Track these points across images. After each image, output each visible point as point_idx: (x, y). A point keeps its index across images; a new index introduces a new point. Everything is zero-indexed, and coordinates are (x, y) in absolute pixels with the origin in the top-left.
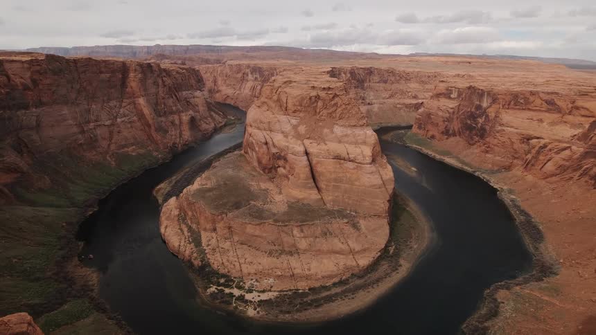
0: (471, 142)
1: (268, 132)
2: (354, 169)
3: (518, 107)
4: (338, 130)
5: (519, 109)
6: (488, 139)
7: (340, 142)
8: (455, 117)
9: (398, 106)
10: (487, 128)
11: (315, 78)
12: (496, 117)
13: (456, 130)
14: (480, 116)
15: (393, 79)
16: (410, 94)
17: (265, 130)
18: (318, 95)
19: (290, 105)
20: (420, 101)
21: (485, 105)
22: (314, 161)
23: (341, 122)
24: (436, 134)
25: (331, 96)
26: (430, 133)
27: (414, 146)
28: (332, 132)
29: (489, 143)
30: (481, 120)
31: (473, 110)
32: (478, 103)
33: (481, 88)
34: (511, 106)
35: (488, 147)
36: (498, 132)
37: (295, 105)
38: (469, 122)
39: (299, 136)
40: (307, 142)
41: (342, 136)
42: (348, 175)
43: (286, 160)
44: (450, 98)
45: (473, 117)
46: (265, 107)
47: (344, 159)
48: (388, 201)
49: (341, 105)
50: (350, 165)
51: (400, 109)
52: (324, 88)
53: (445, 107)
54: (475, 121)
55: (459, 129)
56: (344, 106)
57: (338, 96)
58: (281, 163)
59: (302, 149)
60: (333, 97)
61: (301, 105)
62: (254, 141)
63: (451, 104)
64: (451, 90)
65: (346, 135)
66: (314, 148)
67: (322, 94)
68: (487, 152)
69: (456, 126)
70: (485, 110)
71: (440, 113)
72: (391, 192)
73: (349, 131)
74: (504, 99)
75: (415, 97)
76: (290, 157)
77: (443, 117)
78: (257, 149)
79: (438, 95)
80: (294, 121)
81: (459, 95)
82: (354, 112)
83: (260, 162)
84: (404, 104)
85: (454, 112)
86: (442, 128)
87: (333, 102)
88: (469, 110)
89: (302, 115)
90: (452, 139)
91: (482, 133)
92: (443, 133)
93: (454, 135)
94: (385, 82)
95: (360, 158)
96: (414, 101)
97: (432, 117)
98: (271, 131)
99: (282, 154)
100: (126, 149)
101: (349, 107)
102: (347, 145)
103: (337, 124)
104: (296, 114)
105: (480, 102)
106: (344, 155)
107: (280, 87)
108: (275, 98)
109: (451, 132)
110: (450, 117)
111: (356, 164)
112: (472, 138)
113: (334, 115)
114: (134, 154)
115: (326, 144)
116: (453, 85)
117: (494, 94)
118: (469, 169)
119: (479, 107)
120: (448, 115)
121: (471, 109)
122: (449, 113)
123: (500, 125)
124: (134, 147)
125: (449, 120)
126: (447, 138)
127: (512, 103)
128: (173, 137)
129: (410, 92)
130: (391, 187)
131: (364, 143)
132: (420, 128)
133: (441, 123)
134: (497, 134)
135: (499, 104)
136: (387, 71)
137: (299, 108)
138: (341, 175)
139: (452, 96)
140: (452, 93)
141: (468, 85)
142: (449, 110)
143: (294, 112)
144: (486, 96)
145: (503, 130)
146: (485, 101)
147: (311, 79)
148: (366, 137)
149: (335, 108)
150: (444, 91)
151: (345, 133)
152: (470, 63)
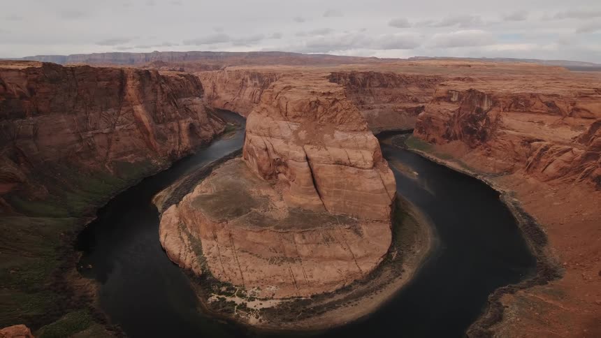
0: (473, 145)
1: (268, 138)
2: (355, 174)
3: (518, 110)
4: (339, 135)
5: (520, 111)
6: (489, 143)
7: (341, 147)
8: (456, 120)
9: (399, 110)
10: (488, 130)
11: (315, 83)
12: (497, 120)
13: (457, 133)
14: (481, 120)
15: (393, 83)
16: (410, 98)
17: (265, 136)
18: (318, 100)
19: (289, 111)
20: (421, 105)
21: (485, 108)
22: (315, 166)
23: (341, 127)
24: (437, 137)
25: (331, 101)
26: (431, 137)
27: (415, 150)
28: (333, 137)
29: (490, 146)
30: (482, 124)
31: (474, 113)
32: (479, 106)
33: (482, 91)
34: (511, 109)
35: (490, 150)
36: (499, 135)
37: (295, 111)
38: (470, 125)
39: (299, 142)
40: (308, 148)
41: (343, 141)
42: (350, 180)
43: (286, 166)
44: (450, 101)
45: (474, 120)
46: (264, 114)
47: (345, 164)
48: (390, 206)
49: (341, 110)
50: (352, 170)
51: (400, 113)
52: (324, 94)
53: (445, 111)
54: (476, 124)
55: (460, 132)
56: (344, 111)
57: (338, 101)
58: (281, 169)
59: (302, 155)
60: (333, 103)
61: (300, 111)
62: (254, 148)
63: (451, 108)
64: (451, 94)
65: (347, 140)
66: (315, 154)
67: (322, 99)
68: (489, 155)
69: (457, 129)
70: (486, 113)
71: (441, 117)
72: (392, 196)
73: (350, 137)
74: (504, 102)
75: (416, 101)
76: (290, 163)
77: (443, 121)
78: (257, 155)
79: (438, 99)
80: (294, 127)
81: (460, 98)
82: (354, 117)
83: (260, 168)
84: (404, 108)
85: (454, 116)
86: (443, 132)
87: (333, 107)
88: (470, 113)
89: (302, 120)
90: (453, 143)
91: (483, 137)
92: (443, 136)
93: (456, 138)
94: (385, 86)
95: (361, 163)
96: (414, 105)
97: (433, 120)
98: (271, 137)
99: (283, 160)
100: (124, 157)
101: (349, 112)
102: (348, 150)
103: (337, 129)
104: (295, 120)
105: (480, 105)
106: (345, 159)
107: (280, 92)
108: (275, 103)
109: (452, 135)
110: (450, 120)
111: (357, 169)
112: (473, 142)
113: (334, 120)
114: (132, 162)
115: (327, 150)
116: (454, 89)
117: (495, 97)
118: (470, 172)
119: (479, 110)
120: (448, 118)
121: (472, 112)
122: (450, 116)
123: (503, 128)
124: (133, 155)
125: (450, 123)
126: (448, 142)
127: (513, 105)
128: (173, 144)
129: (410, 96)
130: (392, 192)
131: (366, 148)
132: (420, 132)
133: (442, 127)
134: (498, 137)
135: (500, 106)
136: (387, 75)
137: (299, 113)
138: (342, 180)
139: (453, 99)
140: (452, 97)
141: (468, 88)
142: (450, 113)
143: (294, 118)
144: (486, 99)
145: (504, 133)
146: (486, 105)
147: (310, 85)
148: (367, 142)
149: (335, 113)
150: (444, 95)
151: (345, 138)
152: (470, 66)
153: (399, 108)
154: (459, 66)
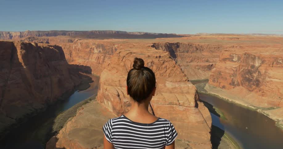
0: (250, 89)
1: (119, 88)
2: (184, 111)
3: (278, 66)
4: (169, 85)
5: (279, 67)
6: (261, 87)
7: (171, 93)
8: (238, 73)
10: (260, 79)
11: (147, 50)
12: (265, 72)
13: (239, 81)
14: (255, 73)
15: (192, 50)
16: (204, 59)
17: (116, 86)
18: (153, 62)
20: (211, 64)
21: (257, 65)
22: (155, 106)
23: (170, 79)
24: (226, 85)
25: (162, 62)
26: (222, 84)
27: (213, 93)
28: (165, 86)
29: (263, 90)
30: (255, 75)
31: (250, 68)
32: (252, 64)
33: (253, 54)
34: (275, 65)
35: (263, 92)
36: (268, 82)
38: (247, 76)
41: (173, 89)
42: (180, 116)
44: (232, 61)
45: (250, 72)
46: (114, 71)
47: (176, 104)
48: (210, 132)
50: (181, 108)
51: (198, 69)
52: (157, 57)
53: (229, 67)
54: (251, 75)
55: (241, 81)
56: (171, 69)
57: (166, 61)
60: (164, 63)
62: (109, 94)
63: (234, 65)
64: (233, 56)
65: (175, 88)
67: (156, 61)
68: (263, 95)
69: (238, 79)
70: (257, 68)
71: (227, 71)
72: (210, 126)
73: (177, 85)
74: (269, 61)
75: (207, 61)
77: (229, 74)
78: (112, 99)
79: (225, 60)
81: (239, 59)
83: (114, 109)
84: (200, 66)
85: (236, 70)
86: (230, 81)
87: (164, 66)
88: (247, 68)
90: (237, 88)
91: (258, 83)
92: (230, 84)
93: (238, 85)
94: (187, 52)
95: (187, 103)
96: (207, 64)
97: (222, 73)
98: (121, 87)
101: (175, 69)
102: (177, 95)
103: (167, 81)
105: (253, 63)
106: (176, 101)
107: (125, 56)
108: (122, 64)
109: (236, 83)
110: (234, 73)
111: (185, 108)
112: (251, 87)
113: (165, 74)
115: (162, 95)
116: (234, 53)
117: (263, 58)
118: (253, 107)
119: (253, 66)
120: (232, 72)
121: (248, 67)
122: (233, 71)
123: (270, 77)
125: (234, 75)
126: (234, 88)
127: (275, 63)
129: (203, 58)
130: (210, 123)
131: (188, 93)
132: (214, 81)
133: (228, 78)
134: (268, 84)
135: (266, 64)
136: (188, 45)
138: (175, 116)
139: (234, 60)
140: (233, 58)
141: (244, 53)
142: (233, 68)
144: (257, 59)
145: (272, 81)
146: (257, 62)
147: (144, 51)
148: (189, 89)
149: (165, 70)
150: (228, 57)
151: (174, 86)
153: (197, 66)
154: (232, 39)
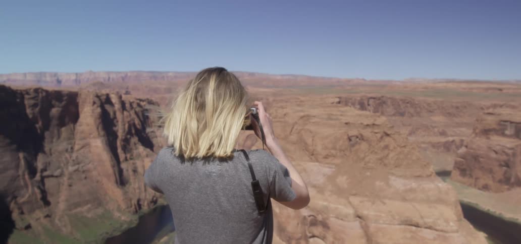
2: (435, 239)
4: (398, 183)
7: (404, 200)
9: (423, 145)
15: (412, 110)
16: (436, 130)
18: (362, 135)
19: (319, 148)
20: (451, 139)
22: (372, 227)
23: (398, 171)
24: (490, 183)
25: (379, 136)
26: (482, 182)
28: (389, 185)
37: (326, 148)
39: (340, 192)
40: (355, 200)
41: (406, 192)
43: (325, 226)
44: (504, 135)
47: (417, 226)
49: (395, 148)
50: (427, 234)
51: (425, 149)
52: (368, 125)
56: (399, 149)
57: (388, 135)
58: (317, 230)
59: (351, 211)
60: (382, 137)
61: (334, 148)
63: (508, 143)
64: (504, 125)
65: (411, 190)
66: (369, 211)
67: (367, 133)
71: (494, 156)
73: (414, 185)
75: (443, 134)
76: (333, 221)
77: (498, 160)
79: (486, 132)
80: (327, 170)
81: (518, 130)
82: (414, 158)
84: (430, 143)
85: (514, 154)
86: (500, 176)
89: (337, 161)
92: (500, 181)
94: (402, 114)
95: (441, 225)
96: (443, 140)
97: (481, 159)
99: (320, 218)
100: (79, 209)
101: (406, 150)
102: (417, 205)
103: (393, 174)
104: (328, 160)
106: (416, 219)
108: (294, 137)
109: (513, 180)
110: (508, 160)
111: (437, 233)
113: (387, 162)
114: (89, 215)
115: (384, 204)
116: (507, 118)
120: (504, 157)
122: (507, 155)
124: (89, 206)
125: (508, 164)
126: (509, 189)
128: (137, 191)
129: (435, 127)
131: (441, 201)
132: (463, 174)
133: (496, 169)
136: (404, 101)
137: (333, 152)
139: (507, 132)
140: (506, 129)
142: (506, 150)
143: (326, 157)
147: (334, 113)
148: (440, 192)
149: (386, 152)
150: (494, 126)
151: (408, 187)
152: (500, 90)
153: (423, 143)
154: (487, 89)
